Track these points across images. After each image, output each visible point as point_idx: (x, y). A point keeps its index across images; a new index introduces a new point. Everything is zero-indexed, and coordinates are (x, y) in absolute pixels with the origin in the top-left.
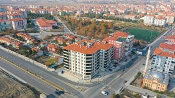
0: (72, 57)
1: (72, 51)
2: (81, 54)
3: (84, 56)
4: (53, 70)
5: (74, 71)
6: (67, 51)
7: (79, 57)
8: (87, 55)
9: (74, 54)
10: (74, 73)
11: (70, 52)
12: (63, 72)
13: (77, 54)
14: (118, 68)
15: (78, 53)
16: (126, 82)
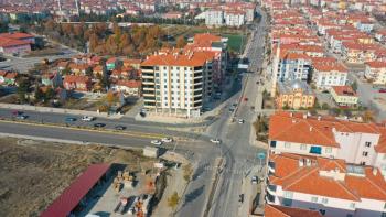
0: (162, 78)
1: (161, 68)
2: (182, 68)
3: (189, 72)
4: (119, 115)
5: (168, 107)
6: (151, 68)
7: (178, 75)
8: (196, 69)
9: (167, 71)
10: (167, 110)
11: (157, 69)
12: (143, 115)
13: (175, 71)
14: (224, 94)
15: (175, 68)
16: (253, 108)
